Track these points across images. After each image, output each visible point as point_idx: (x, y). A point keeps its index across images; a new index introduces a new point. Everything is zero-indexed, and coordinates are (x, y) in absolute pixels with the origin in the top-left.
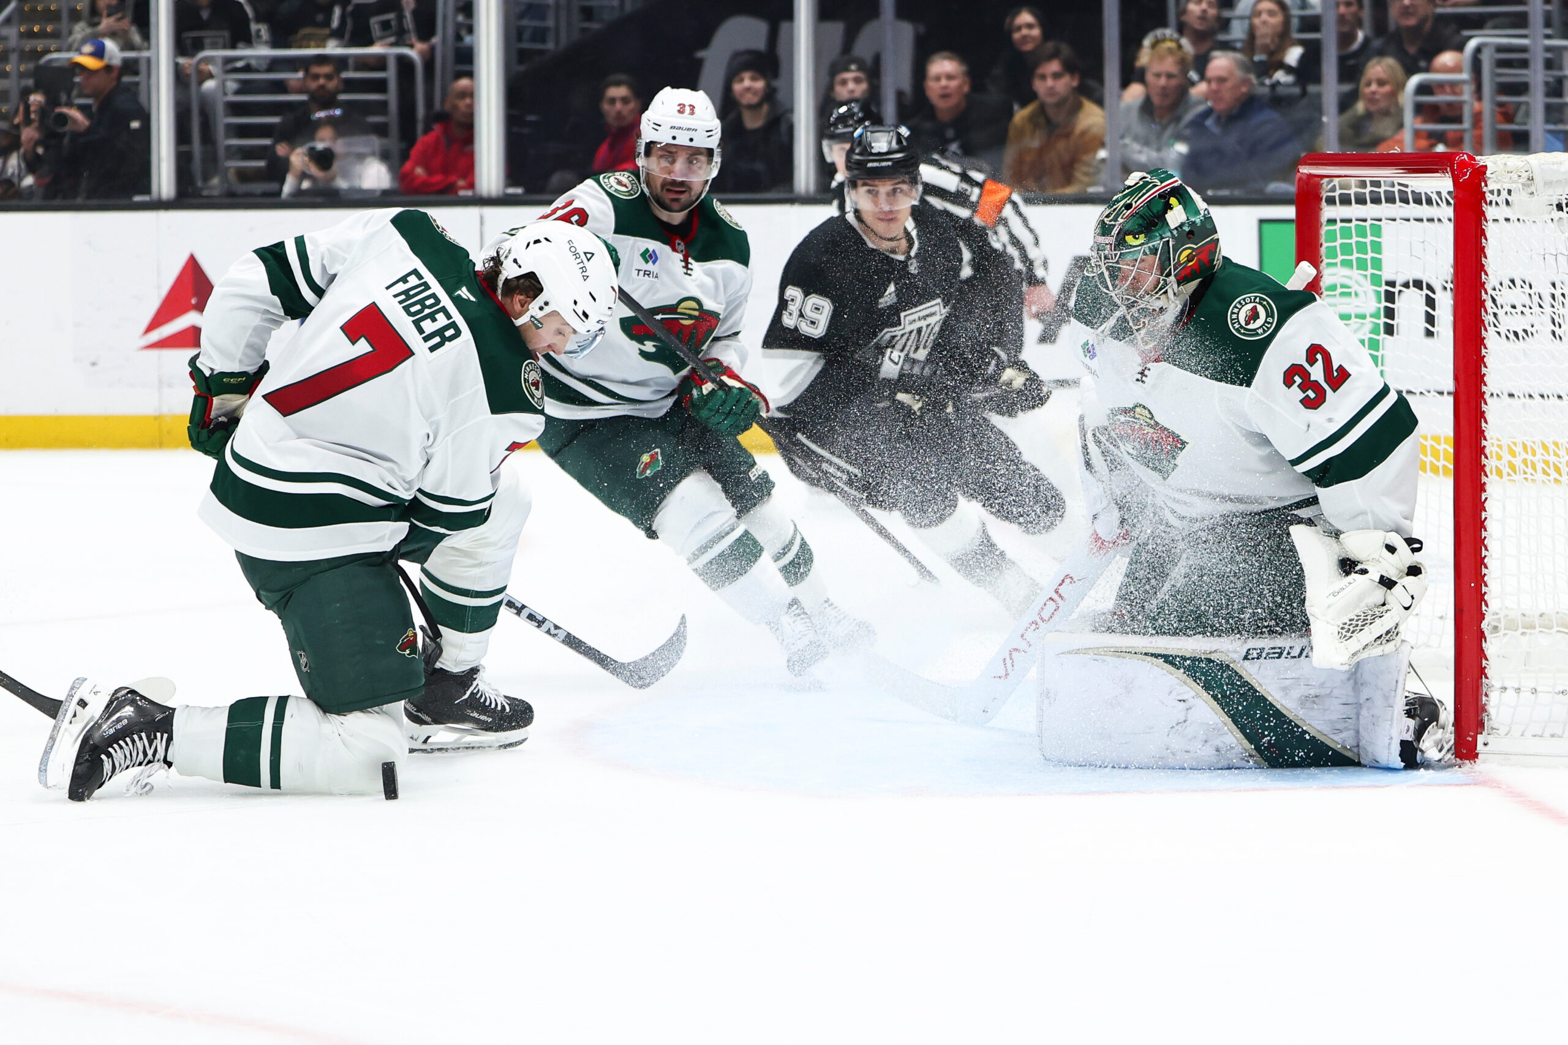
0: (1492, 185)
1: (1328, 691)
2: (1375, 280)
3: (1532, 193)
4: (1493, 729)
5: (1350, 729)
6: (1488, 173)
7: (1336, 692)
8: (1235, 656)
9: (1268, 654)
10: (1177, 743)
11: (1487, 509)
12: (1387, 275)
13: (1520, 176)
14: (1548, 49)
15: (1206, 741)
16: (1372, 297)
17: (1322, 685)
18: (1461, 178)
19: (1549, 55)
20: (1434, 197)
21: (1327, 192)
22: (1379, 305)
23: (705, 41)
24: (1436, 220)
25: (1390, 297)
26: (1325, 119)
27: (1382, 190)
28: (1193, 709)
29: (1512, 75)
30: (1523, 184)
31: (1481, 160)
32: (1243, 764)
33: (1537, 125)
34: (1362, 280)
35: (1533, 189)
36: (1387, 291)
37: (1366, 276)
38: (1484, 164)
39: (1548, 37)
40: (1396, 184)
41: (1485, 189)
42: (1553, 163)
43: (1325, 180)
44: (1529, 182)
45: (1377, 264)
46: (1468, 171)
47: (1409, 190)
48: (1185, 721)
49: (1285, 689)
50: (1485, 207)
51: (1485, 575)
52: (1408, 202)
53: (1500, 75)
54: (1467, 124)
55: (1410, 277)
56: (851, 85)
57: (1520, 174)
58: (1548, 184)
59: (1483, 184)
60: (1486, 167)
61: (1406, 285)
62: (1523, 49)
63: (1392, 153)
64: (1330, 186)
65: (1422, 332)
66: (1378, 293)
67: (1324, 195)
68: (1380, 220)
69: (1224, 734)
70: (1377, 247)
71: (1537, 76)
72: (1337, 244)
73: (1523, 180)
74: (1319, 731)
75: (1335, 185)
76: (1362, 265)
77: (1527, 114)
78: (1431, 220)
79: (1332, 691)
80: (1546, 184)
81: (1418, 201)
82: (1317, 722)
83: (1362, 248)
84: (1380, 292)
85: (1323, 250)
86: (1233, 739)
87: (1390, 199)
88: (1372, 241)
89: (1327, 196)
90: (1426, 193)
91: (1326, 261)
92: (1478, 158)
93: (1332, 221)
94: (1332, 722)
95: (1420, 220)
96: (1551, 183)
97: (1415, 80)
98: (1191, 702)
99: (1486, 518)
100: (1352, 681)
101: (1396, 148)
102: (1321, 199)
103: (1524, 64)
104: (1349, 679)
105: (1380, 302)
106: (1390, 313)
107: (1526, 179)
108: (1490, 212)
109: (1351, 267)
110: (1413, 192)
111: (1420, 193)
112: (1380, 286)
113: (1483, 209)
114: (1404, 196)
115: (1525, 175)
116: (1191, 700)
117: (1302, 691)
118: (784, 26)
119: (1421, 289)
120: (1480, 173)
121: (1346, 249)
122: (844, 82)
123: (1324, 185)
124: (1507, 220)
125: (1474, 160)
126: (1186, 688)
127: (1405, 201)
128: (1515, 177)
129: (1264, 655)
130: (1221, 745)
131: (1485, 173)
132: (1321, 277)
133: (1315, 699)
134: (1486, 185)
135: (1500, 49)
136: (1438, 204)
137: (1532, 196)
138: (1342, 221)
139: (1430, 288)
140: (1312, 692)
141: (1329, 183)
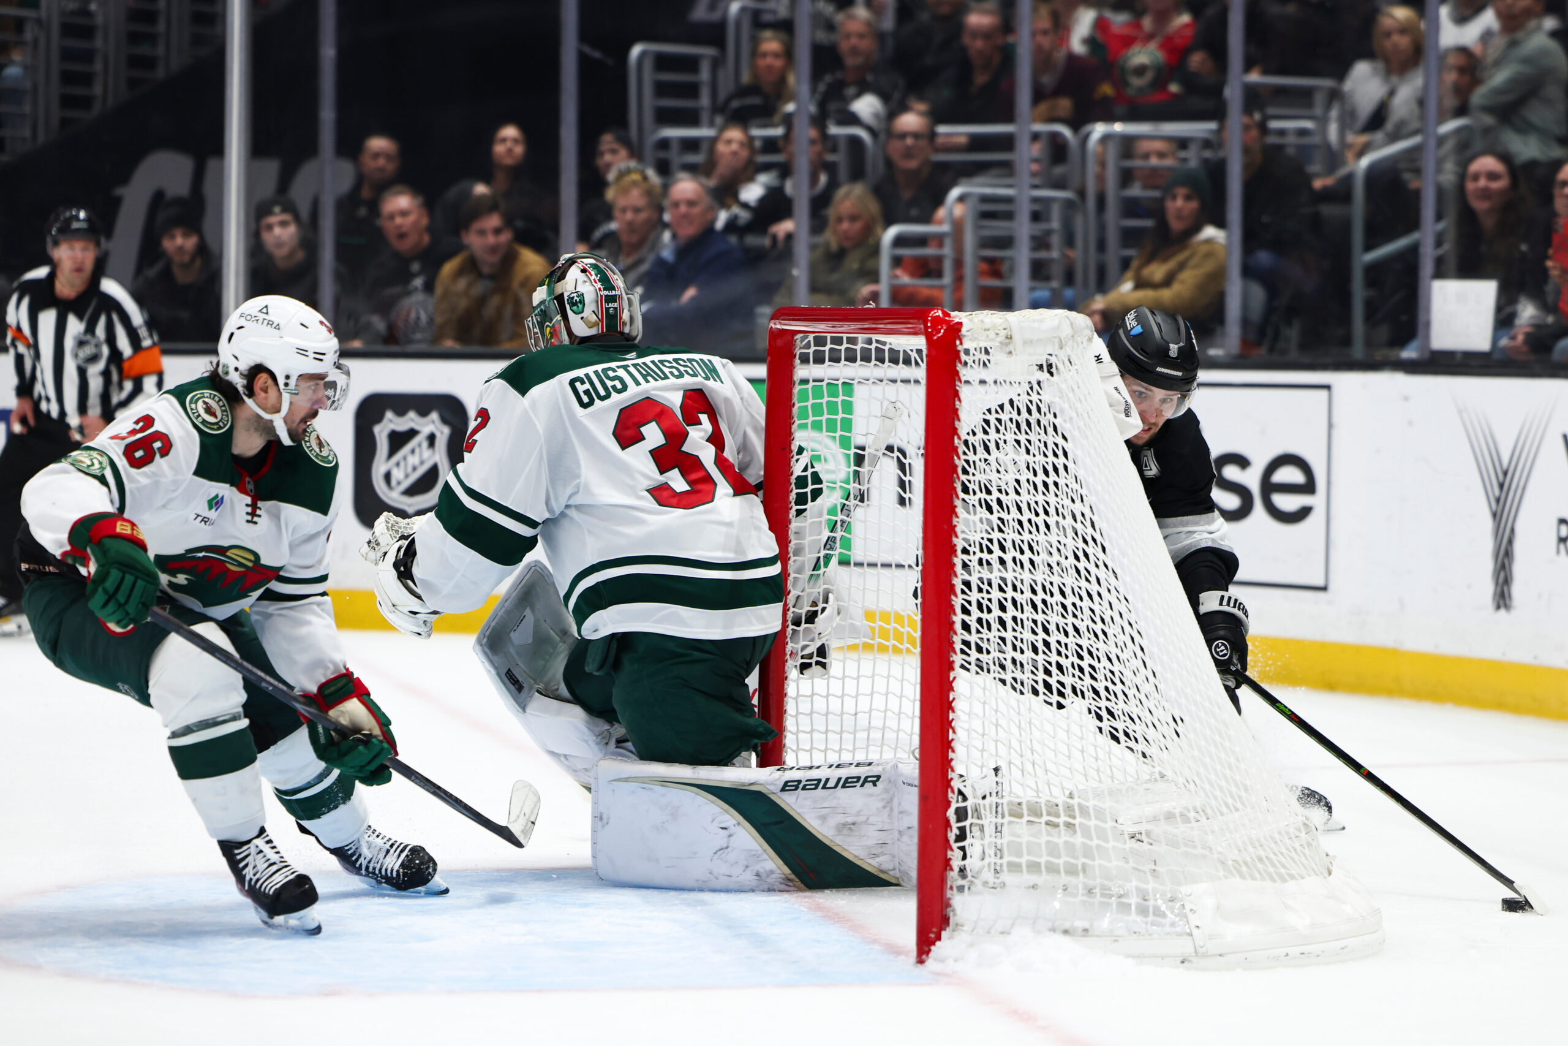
0: (967, 344)
1: (864, 820)
2: (845, 443)
3: (1010, 353)
4: (957, 925)
5: (886, 854)
6: (964, 330)
7: (872, 820)
8: (771, 788)
9: (805, 785)
10: (721, 868)
11: (955, 689)
12: (857, 438)
13: (997, 334)
14: (1035, 200)
15: (747, 867)
16: (842, 460)
17: (858, 814)
18: (935, 335)
19: (1037, 207)
20: (914, 355)
21: (801, 348)
22: (848, 470)
23: (125, 178)
24: (912, 381)
25: (859, 460)
26: (795, 272)
27: (858, 348)
28: (734, 836)
29: (998, 228)
30: (1001, 343)
31: (957, 316)
32: (783, 887)
33: (1021, 281)
34: (829, 442)
35: (1011, 348)
36: (856, 454)
37: (834, 438)
38: (960, 321)
39: (1035, 187)
40: (873, 342)
41: (960, 348)
42: (1034, 321)
43: (799, 336)
44: (1007, 341)
45: (847, 425)
46: (942, 328)
47: (886, 348)
48: (727, 848)
49: (823, 818)
50: (959, 367)
51: (952, 759)
52: (883, 362)
53: (982, 227)
54: (947, 279)
55: (882, 440)
56: (277, 231)
57: (998, 332)
58: (1027, 343)
59: (958, 342)
60: (960, 324)
62: (1008, 200)
63: (867, 308)
64: (804, 343)
65: (894, 499)
66: (848, 456)
67: (798, 352)
68: (853, 379)
69: (764, 860)
70: (848, 407)
71: (1023, 229)
72: (809, 404)
73: (1001, 338)
74: (856, 856)
75: (809, 341)
76: (831, 426)
77: (1012, 270)
78: (906, 381)
79: (868, 819)
80: (1025, 343)
81: (894, 361)
82: (853, 848)
83: (832, 408)
84: (850, 455)
85: (795, 410)
86: (772, 864)
87: (866, 358)
88: (843, 400)
89: (801, 353)
90: (904, 351)
91: (797, 422)
92: (953, 314)
93: (805, 381)
94: (869, 847)
95: (894, 381)
96: (1031, 342)
97: (892, 232)
98: (732, 830)
99: (954, 699)
100: (888, 809)
101: (871, 302)
102: (795, 356)
103: (1009, 216)
104: (884, 807)
105: (849, 467)
107: (1003, 338)
108: (964, 373)
109: (820, 429)
110: (891, 350)
111: (899, 351)
112: (849, 449)
113: (958, 368)
114: (880, 355)
115: (1003, 333)
116: (732, 827)
117: (841, 819)
118: (212, 164)
119: (893, 452)
120: (955, 330)
121: (817, 410)
122: (270, 227)
123: (798, 341)
124: (983, 382)
125: (949, 316)
126: (727, 817)
127: (881, 360)
128: (992, 334)
129: (801, 786)
130: (762, 871)
131: (960, 331)
132: (793, 440)
133: (852, 826)
134: (961, 343)
135: (985, 199)
136: (917, 363)
137: (1009, 355)
138: (814, 381)
139: (902, 451)
140: (850, 820)
141: (803, 339)
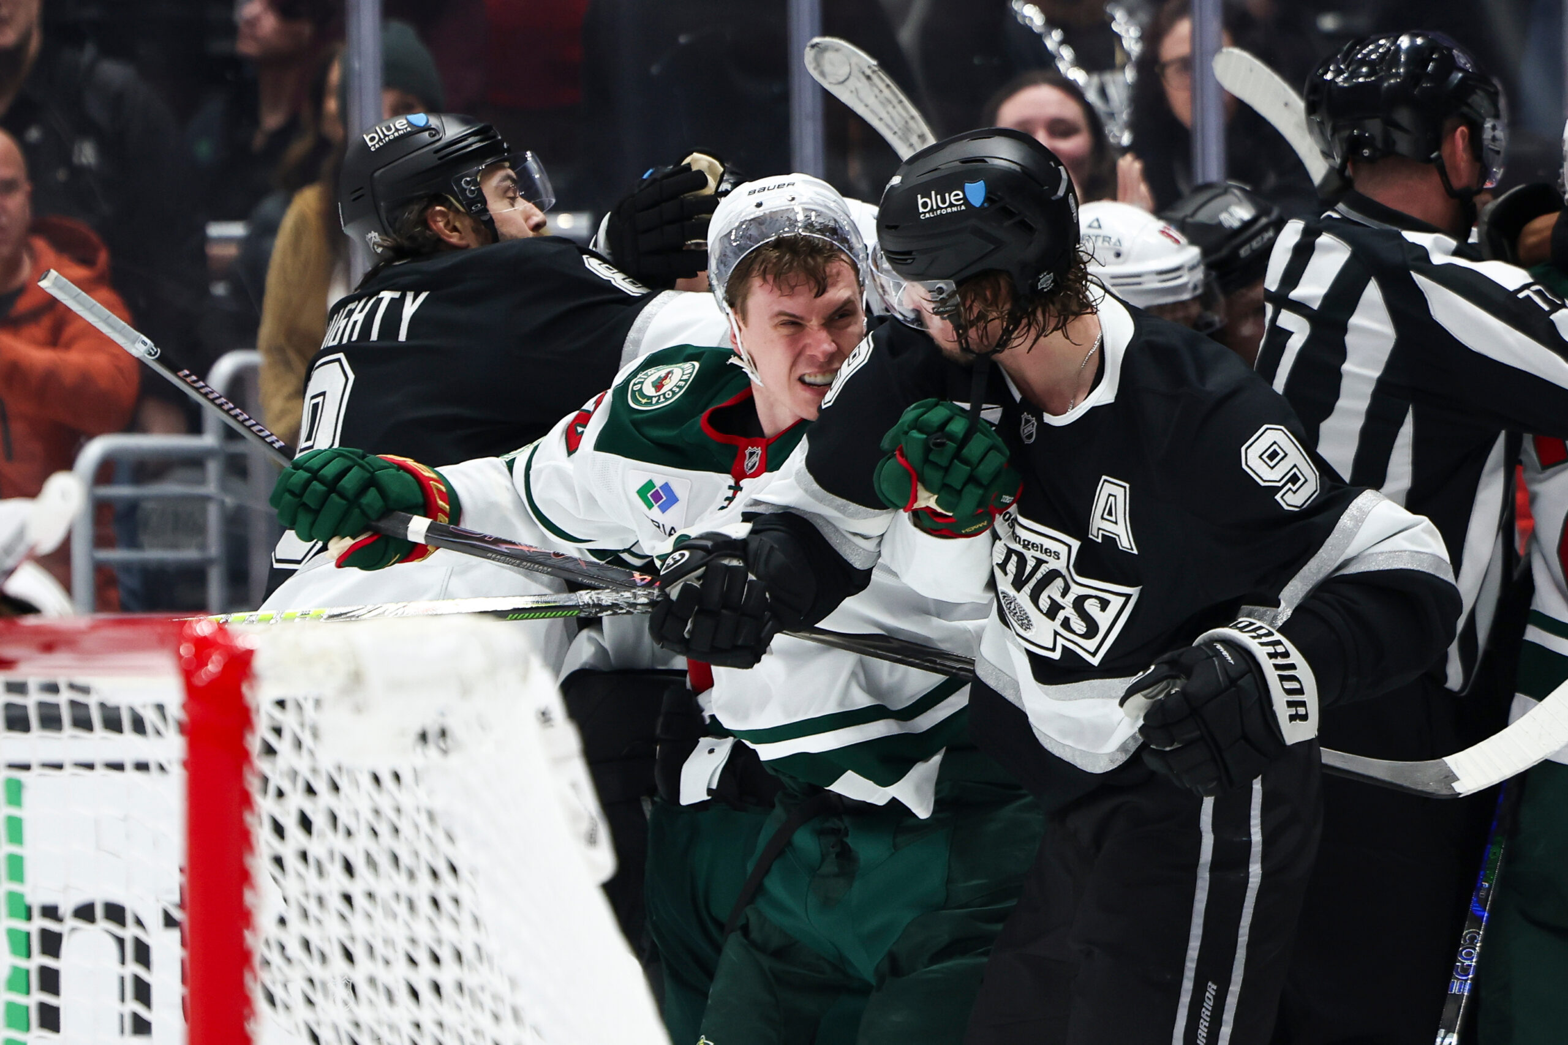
2: (15, 905)
12: (37, 896)
20: (150, 717)
22: (23, 963)
24: (153, 767)
25: (51, 943)
27: (31, 701)
36: (41, 932)
38: (251, 646)
40: (63, 687)
45: (17, 869)
47: (92, 701)
52: (89, 728)
55: (100, 895)
60: (254, 652)
61: (85, 913)
65: (124, 1024)
66: (20, 936)
68: (26, 767)
70: (16, 831)
78: (142, 767)
81: (113, 723)
84: (26, 933)
87: (51, 720)
90: (132, 710)
95: (118, 767)
105: (25, 956)
106: (50, 980)
110: (102, 706)
112: (26, 920)
114: (81, 712)
120: (241, 666)
127: (83, 723)
136: (158, 733)
